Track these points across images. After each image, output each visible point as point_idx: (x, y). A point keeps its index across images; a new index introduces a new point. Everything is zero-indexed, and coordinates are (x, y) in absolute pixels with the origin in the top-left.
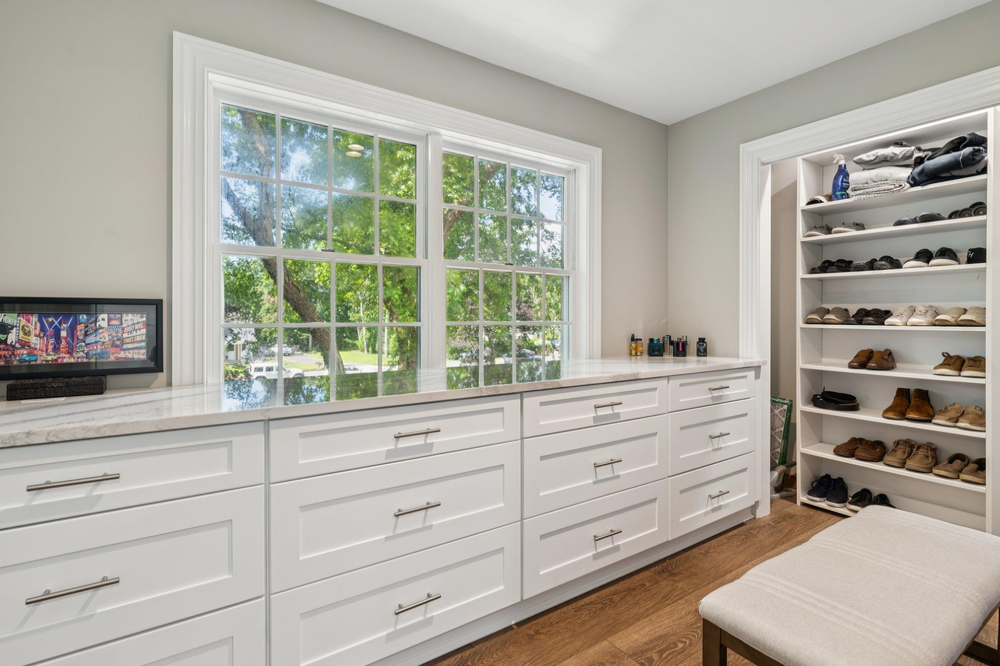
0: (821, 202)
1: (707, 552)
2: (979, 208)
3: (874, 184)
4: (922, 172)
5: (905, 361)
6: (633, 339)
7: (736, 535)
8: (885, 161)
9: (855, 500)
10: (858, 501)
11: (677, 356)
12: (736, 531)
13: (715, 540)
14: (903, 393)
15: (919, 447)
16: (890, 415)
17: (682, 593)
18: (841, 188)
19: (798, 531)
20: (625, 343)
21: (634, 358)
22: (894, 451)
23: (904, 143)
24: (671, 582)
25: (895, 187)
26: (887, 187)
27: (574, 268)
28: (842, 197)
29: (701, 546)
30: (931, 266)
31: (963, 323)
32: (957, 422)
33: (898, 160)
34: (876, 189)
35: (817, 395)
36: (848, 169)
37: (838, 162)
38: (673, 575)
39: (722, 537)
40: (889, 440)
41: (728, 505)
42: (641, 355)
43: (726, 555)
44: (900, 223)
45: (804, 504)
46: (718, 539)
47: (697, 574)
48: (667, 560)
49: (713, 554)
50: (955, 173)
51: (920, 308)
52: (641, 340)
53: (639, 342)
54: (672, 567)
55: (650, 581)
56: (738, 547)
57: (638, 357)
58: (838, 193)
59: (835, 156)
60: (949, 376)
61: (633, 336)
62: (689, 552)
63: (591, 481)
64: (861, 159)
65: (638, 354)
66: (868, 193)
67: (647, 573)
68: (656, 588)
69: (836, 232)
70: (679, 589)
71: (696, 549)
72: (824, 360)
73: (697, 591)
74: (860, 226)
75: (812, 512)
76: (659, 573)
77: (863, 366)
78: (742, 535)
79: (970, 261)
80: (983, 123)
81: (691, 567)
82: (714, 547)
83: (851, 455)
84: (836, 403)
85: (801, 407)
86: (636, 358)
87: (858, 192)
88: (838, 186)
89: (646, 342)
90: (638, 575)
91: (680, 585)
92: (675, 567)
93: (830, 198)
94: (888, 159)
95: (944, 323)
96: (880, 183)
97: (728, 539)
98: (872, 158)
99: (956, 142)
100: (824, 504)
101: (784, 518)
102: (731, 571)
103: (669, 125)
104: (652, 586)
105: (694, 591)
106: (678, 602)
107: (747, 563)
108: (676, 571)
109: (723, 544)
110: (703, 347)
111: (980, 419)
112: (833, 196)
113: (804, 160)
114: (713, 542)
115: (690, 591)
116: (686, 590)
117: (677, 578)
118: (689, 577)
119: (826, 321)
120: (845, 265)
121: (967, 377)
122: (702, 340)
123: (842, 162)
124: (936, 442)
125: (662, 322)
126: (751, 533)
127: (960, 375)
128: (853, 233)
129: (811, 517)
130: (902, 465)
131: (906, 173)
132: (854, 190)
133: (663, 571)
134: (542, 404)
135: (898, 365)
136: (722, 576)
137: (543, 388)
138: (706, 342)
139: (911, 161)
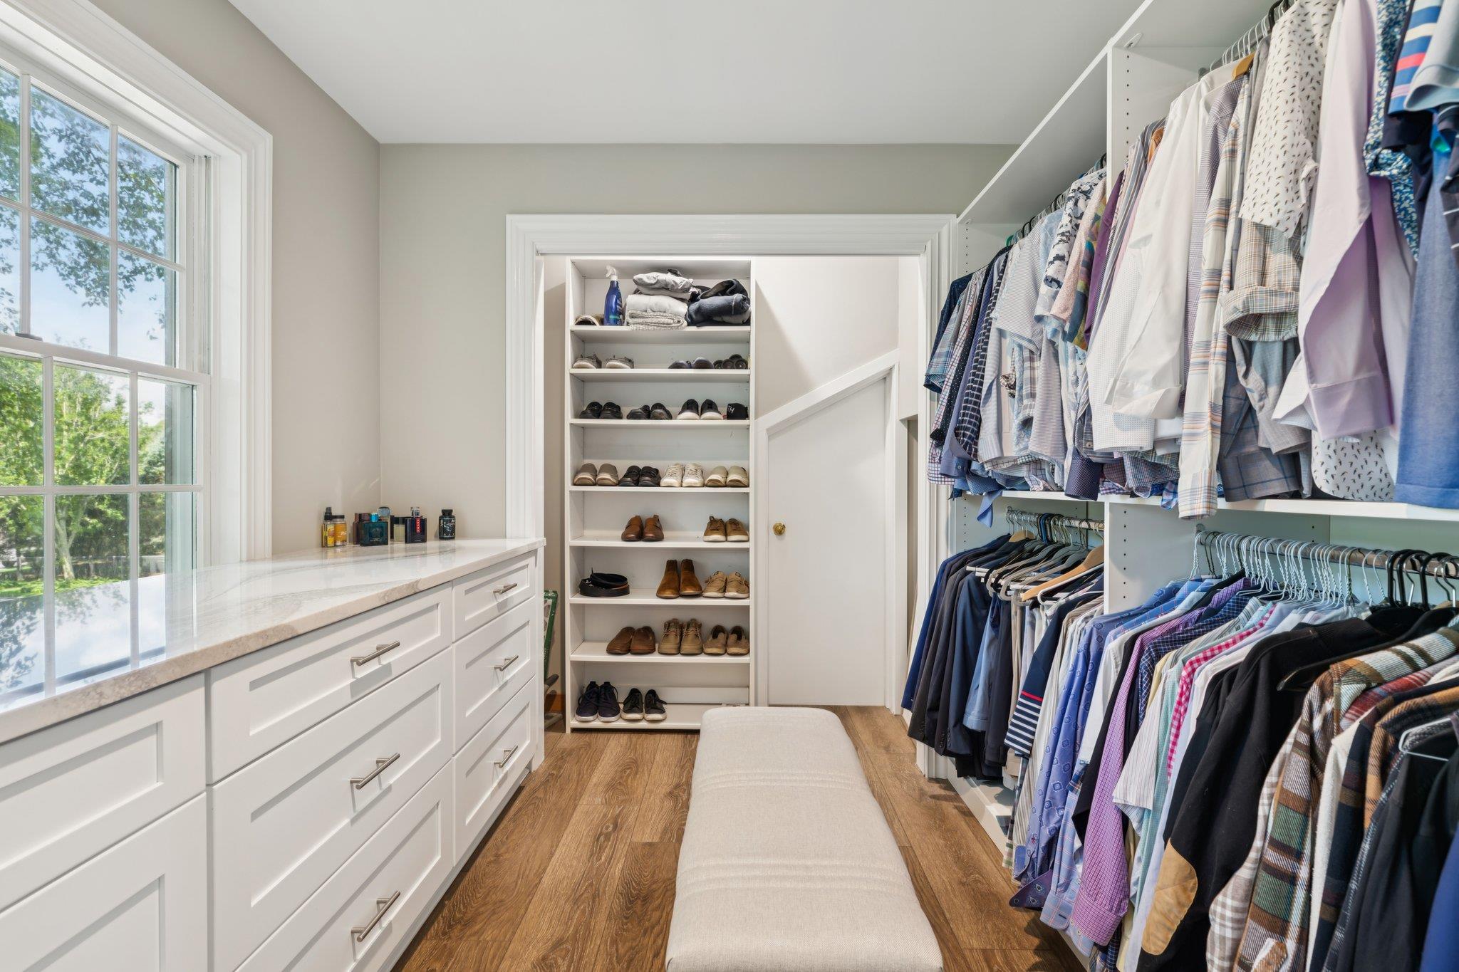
0: (594, 324)
1: (497, 856)
2: (738, 361)
3: (652, 314)
4: (699, 310)
5: (672, 529)
6: (329, 516)
7: (520, 809)
8: (664, 289)
9: (629, 705)
10: (632, 706)
11: (413, 541)
12: (517, 804)
13: (498, 830)
14: (672, 565)
15: (688, 626)
16: (668, 593)
17: (498, 949)
18: (614, 313)
19: (587, 770)
20: (312, 525)
21: (330, 552)
22: (666, 635)
23: (679, 273)
24: (473, 938)
25: (674, 323)
26: (666, 320)
27: (205, 369)
28: (616, 322)
29: (484, 851)
30: (703, 419)
31: (732, 483)
32: (725, 591)
33: (677, 291)
34: (655, 320)
35: (585, 580)
36: (621, 289)
37: (609, 278)
38: (467, 924)
39: (505, 822)
40: (657, 624)
41: (513, 768)
42: (343, 545)
43: (524, 849)
44: (677, 366)
45: (574, 730)
46: (502, 826)
47: (501, 901)
48: (446, 902)
49: (507, 856)
50: (726, 319)
51: (690, 467)
52: (342, 517)
53: (339, 521)
54: (460, 911)
55: (437, 959)
56: (533, 826)
57: (339, 550)
58: (612, 317)
59: (609, 268)
60: (718, 542)
61: (329, 510)
62: (472, 869)
63: (347, 821)
64: (641, 279)
65: (339, 543)
66: (647, 324)
67: (426, 945)
68: (455, 965)
69: (611, 367)
70: (490, 943)
71: (479, 860)
72: (587, 532)
73: (518, 931)
74: (630, 362)
75: (587, 737)
76: (444, 934)
77: (640, 537)
78: (529, 805)
79: (730, 416)
80: (746, 272)
81: (488, 894)
82: (503, 843)
83: (628, 651)
84: (608, 587)
85: (572, 599)
86: (335, 552)
87: (636, 320)
88: (612, 308)
89: (350, 520)
90: (413, 958)
91: (488, 935)
92: (465, 907)
93: (602, 322)
94: (669, 287)
95: (715, 484)
96: (658, 314)
97: (514, 820)
98: (653, 281)
99: (725, 284)
100: (597, 722)
101: (562, 758)
102: (544, 870)
103: (381, 141)
104: (446, 964)
105: (514, 934)
106: (501, 967)
107: (557, 847)
108: (469, 915)
109: (512, 832)
110: (450, 524)
111: (744, 585)
112: (605, 320)
113: (573, 263)
114: (497, 835)
115: (508, 936)
116: (502, 939)
117: (477, 927)
118: (494, 913)
119: (600, 482)
120: (613, 410)
121: (733, 542)
122: (447, 514)
123: (615, 278)
124: (700, 617)
125: (372, 485)
126: (537, 798)
127: (726, 541)
128: (627, 370)
129: (589, 745)
130: (679, 651)
131: (682, 308)
132: (632, 316)
133: (450, 926)
134: (254, 685)
135: (666, 533)
136: (537, 885)
137: (260, 647)
138: (454, 517)
139: (687, 296)
